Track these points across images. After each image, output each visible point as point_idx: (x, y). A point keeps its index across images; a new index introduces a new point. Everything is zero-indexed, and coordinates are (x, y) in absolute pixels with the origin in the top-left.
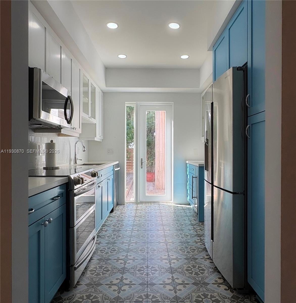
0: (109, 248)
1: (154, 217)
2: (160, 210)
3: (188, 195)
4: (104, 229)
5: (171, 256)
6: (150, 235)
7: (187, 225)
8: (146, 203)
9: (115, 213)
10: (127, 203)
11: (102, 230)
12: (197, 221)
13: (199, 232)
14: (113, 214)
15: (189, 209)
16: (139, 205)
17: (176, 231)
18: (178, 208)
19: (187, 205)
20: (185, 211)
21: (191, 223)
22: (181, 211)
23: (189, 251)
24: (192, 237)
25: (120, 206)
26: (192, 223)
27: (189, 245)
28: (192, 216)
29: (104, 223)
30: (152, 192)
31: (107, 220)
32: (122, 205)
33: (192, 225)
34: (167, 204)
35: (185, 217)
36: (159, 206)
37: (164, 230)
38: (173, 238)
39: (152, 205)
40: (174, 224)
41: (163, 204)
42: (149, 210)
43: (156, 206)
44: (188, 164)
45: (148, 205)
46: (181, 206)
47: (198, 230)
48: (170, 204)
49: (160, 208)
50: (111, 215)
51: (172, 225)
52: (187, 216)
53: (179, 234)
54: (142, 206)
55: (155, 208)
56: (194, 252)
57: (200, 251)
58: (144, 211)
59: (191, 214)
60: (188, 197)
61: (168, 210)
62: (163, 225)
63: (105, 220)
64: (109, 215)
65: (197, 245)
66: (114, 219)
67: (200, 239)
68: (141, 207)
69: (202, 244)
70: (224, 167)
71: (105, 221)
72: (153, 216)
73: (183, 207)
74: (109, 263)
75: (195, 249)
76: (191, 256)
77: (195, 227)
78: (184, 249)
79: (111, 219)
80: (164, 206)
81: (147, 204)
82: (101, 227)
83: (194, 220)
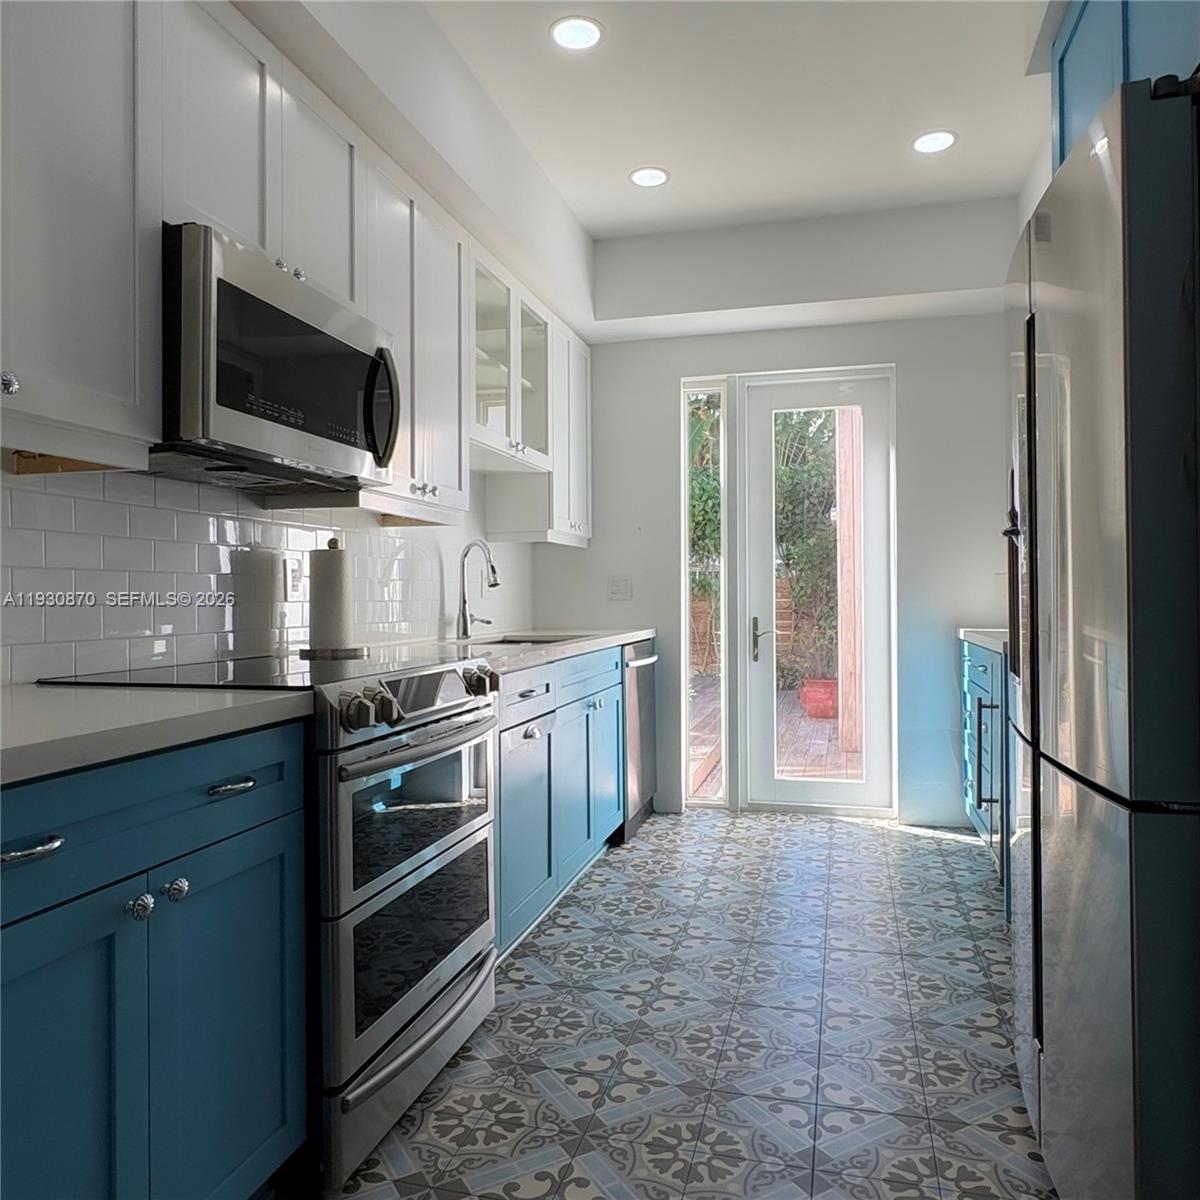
0: (553, 1012)
1: (796, 881)
2: (830, 846)
3: (969, 789)
4: (564, 917)
5: (828, 1091)
6: (756, 964)
7: (944, 931)
8: (774, 810)
9: (630, 851)
10: (693, 808)
11: (554, 920)
12: (997, 913)
13: (999, 973)
14: (622, 853)
15: (969, 850)
16: (744, 822)
17: (883, 958)
18: (916, 843)
19: (962, 833)
20: (945, 863)
21: (965, 923)
22: (930, 861)
23: (926, 1074)
24: (956, 998)
25: (659, 819)
26: (973, 922)
27: (930, 1039)
28: (979, 889)
29: (571, 892)
30: (821, 766)
31: (587, 879)
32: (672, 816)
33: (972, 934)
34: (870, 822)
35: (944, 891)
36: (831, 828)
37: (825, 948)
38: (861, 993)
39: (801, 822)
40: (884, 921)
41: (852, 824)
42: (780, 843)
43: (818, 829)
44: (966, 644)
45: (783, 821)
46: (932, 838)
47: (998, 962)
48: (884, 823)
49: (831, 838)
50: (611, 858)
51: (870, 925)
52: (954, 887)
53: (897, 973)
54: (752, 823)
55: (810, 837)
56: (953, 1081)
57: (984, 1081)
58: (756, 846)
59: (976, 879)
60: (966, 795)
61: (865, 852)
62: (828, 922)
63: (581, 879)
64: (603, 857)
65: (973, 1045)
66: (619, 875)
67: (998, 1011)
68: (749, 829)
69: (1004, 1043)
70: (1106, 662)
71: (578, 883)
72: (790, 876)
73: (942, 840)
74: (531, 1089)
75: (963, 1066)
76: (935, 1101)
77: (983, 945)
78: (905, 1058)
79: (606, 873)
80: (851, 828)
81: (780, 818)
82: (553, 908)
83: (986, 909)
